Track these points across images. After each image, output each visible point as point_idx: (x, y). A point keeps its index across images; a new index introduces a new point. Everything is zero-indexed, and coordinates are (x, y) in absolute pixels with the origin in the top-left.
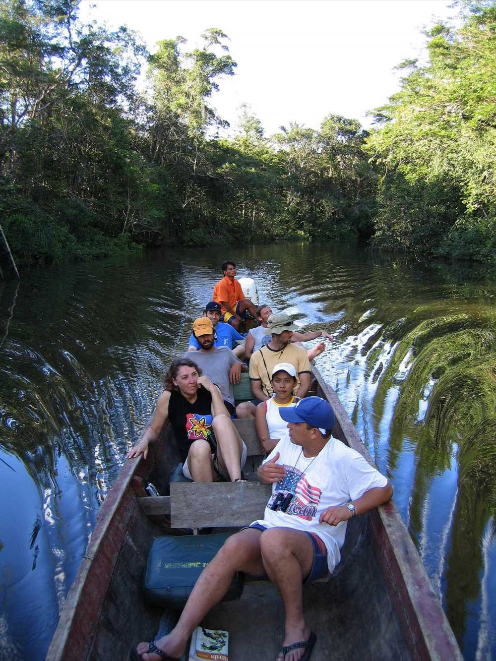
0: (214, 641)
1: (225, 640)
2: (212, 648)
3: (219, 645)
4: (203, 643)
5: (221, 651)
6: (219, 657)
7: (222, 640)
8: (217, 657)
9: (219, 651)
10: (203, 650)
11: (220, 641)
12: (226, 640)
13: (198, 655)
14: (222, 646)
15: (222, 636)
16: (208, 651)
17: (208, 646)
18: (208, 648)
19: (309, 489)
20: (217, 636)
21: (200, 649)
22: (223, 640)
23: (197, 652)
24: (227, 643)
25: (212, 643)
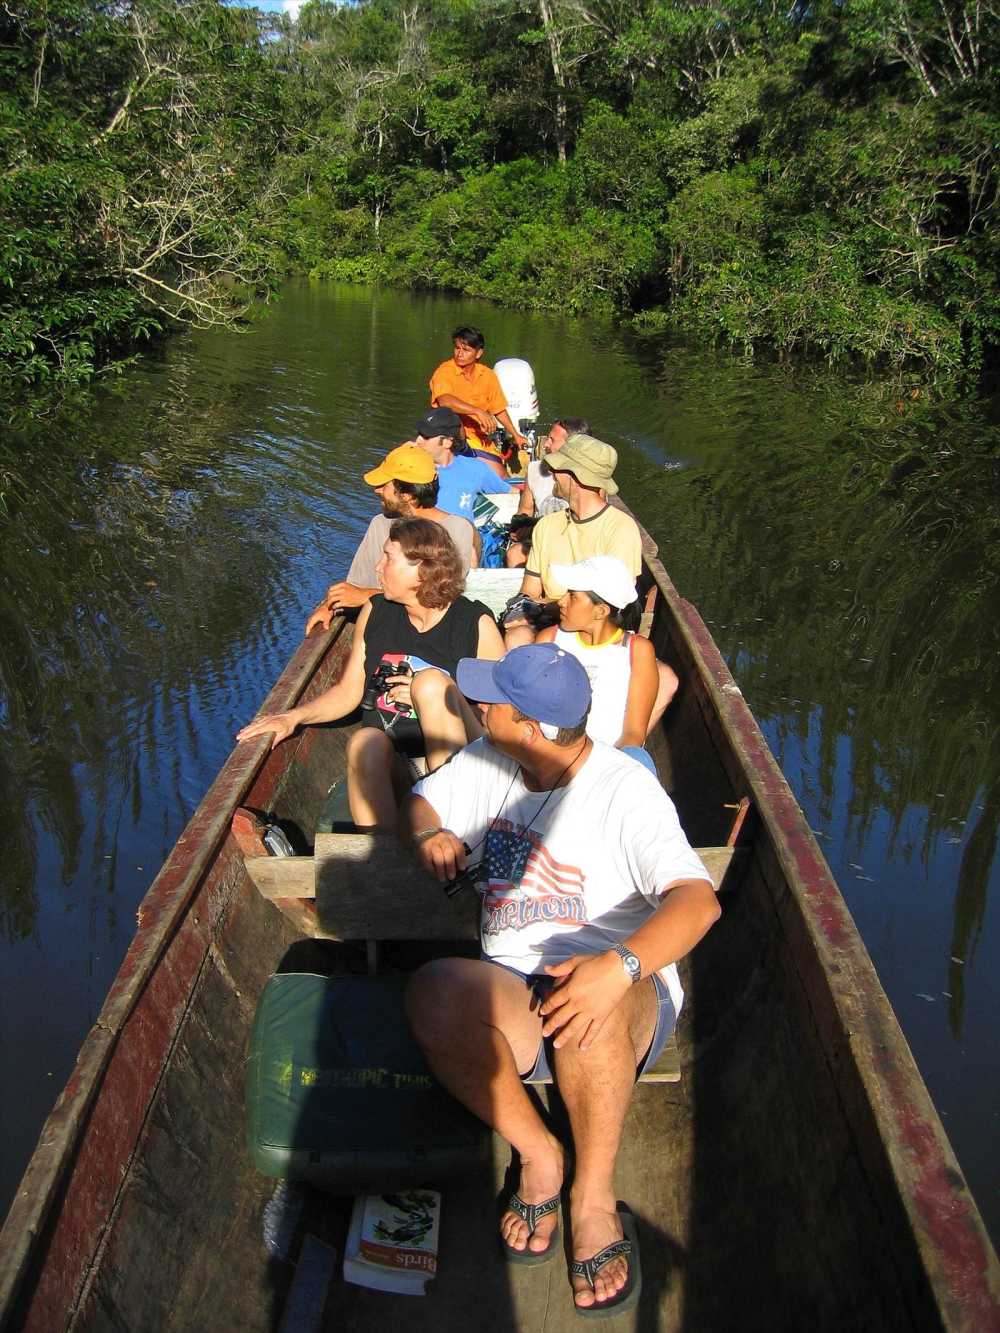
0: (405, 1216)
1: (430, 1215)
2: (399, 1236)
3: (417, 1227)
4: (381, 1222)
5: (421, 1244)
6: (416, 1260)
7: (424, 1215)
8: (409, 1260)
9: (416, 1242)
10: (376, 1241)
11: (420, 1216)
12: (435, 1214)
13: (365, 1255)
14: (423, 1231)
15: (425, 1204)
16: (389, 1243)
17: (391, 1231)
18: (390, 1234)
19: (556, 872)
20: (412, 1203)
21: (371, 1237)
22: (427, 1216)
23: (365, 1246)
24: (436, 1224)
25: (401, 1221)
